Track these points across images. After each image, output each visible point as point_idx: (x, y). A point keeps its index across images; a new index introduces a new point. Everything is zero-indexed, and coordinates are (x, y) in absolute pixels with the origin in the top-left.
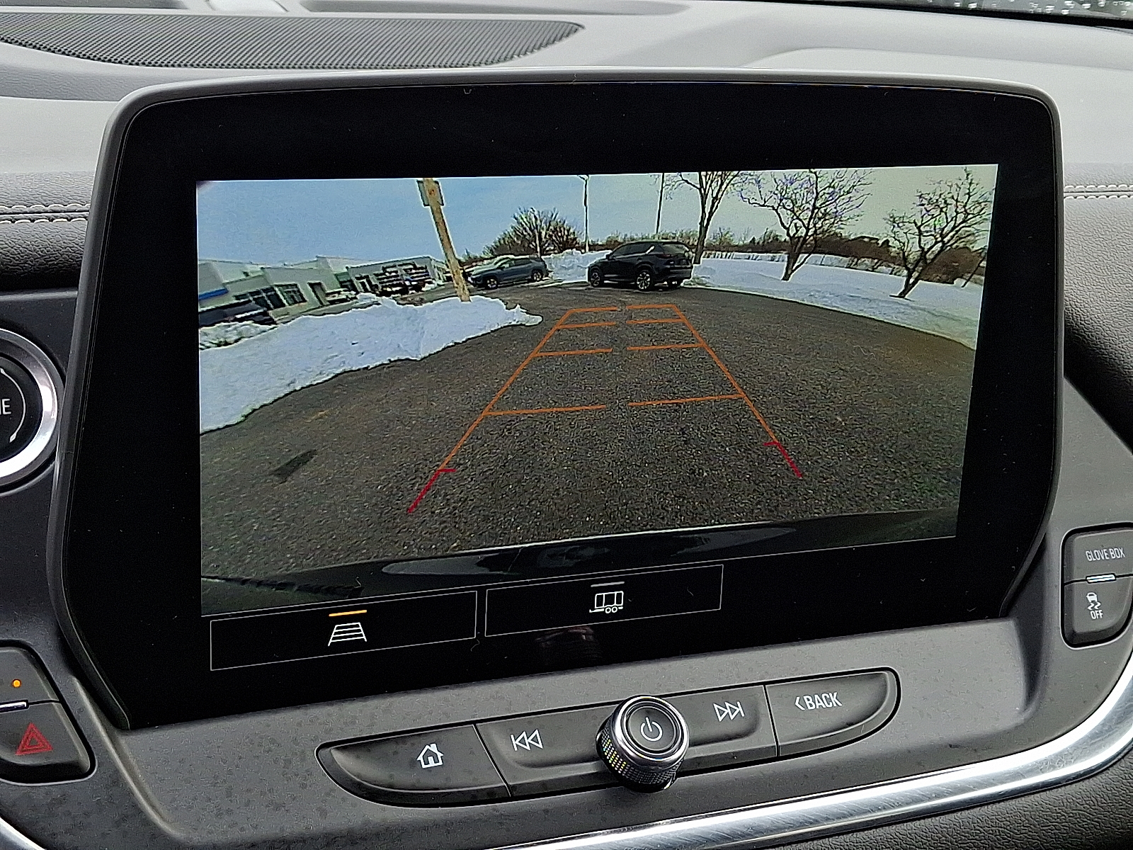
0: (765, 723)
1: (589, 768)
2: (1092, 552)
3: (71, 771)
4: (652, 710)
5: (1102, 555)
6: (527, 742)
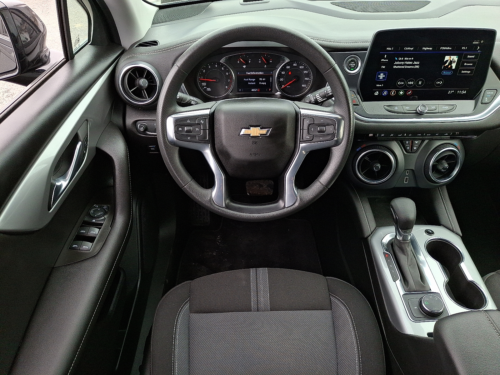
0: (438, 109)
1: (415, 112)
2: (488, 93)
3: (357, 105)
4: (424, 106)
5: (490, 93)
6: (407, 108)
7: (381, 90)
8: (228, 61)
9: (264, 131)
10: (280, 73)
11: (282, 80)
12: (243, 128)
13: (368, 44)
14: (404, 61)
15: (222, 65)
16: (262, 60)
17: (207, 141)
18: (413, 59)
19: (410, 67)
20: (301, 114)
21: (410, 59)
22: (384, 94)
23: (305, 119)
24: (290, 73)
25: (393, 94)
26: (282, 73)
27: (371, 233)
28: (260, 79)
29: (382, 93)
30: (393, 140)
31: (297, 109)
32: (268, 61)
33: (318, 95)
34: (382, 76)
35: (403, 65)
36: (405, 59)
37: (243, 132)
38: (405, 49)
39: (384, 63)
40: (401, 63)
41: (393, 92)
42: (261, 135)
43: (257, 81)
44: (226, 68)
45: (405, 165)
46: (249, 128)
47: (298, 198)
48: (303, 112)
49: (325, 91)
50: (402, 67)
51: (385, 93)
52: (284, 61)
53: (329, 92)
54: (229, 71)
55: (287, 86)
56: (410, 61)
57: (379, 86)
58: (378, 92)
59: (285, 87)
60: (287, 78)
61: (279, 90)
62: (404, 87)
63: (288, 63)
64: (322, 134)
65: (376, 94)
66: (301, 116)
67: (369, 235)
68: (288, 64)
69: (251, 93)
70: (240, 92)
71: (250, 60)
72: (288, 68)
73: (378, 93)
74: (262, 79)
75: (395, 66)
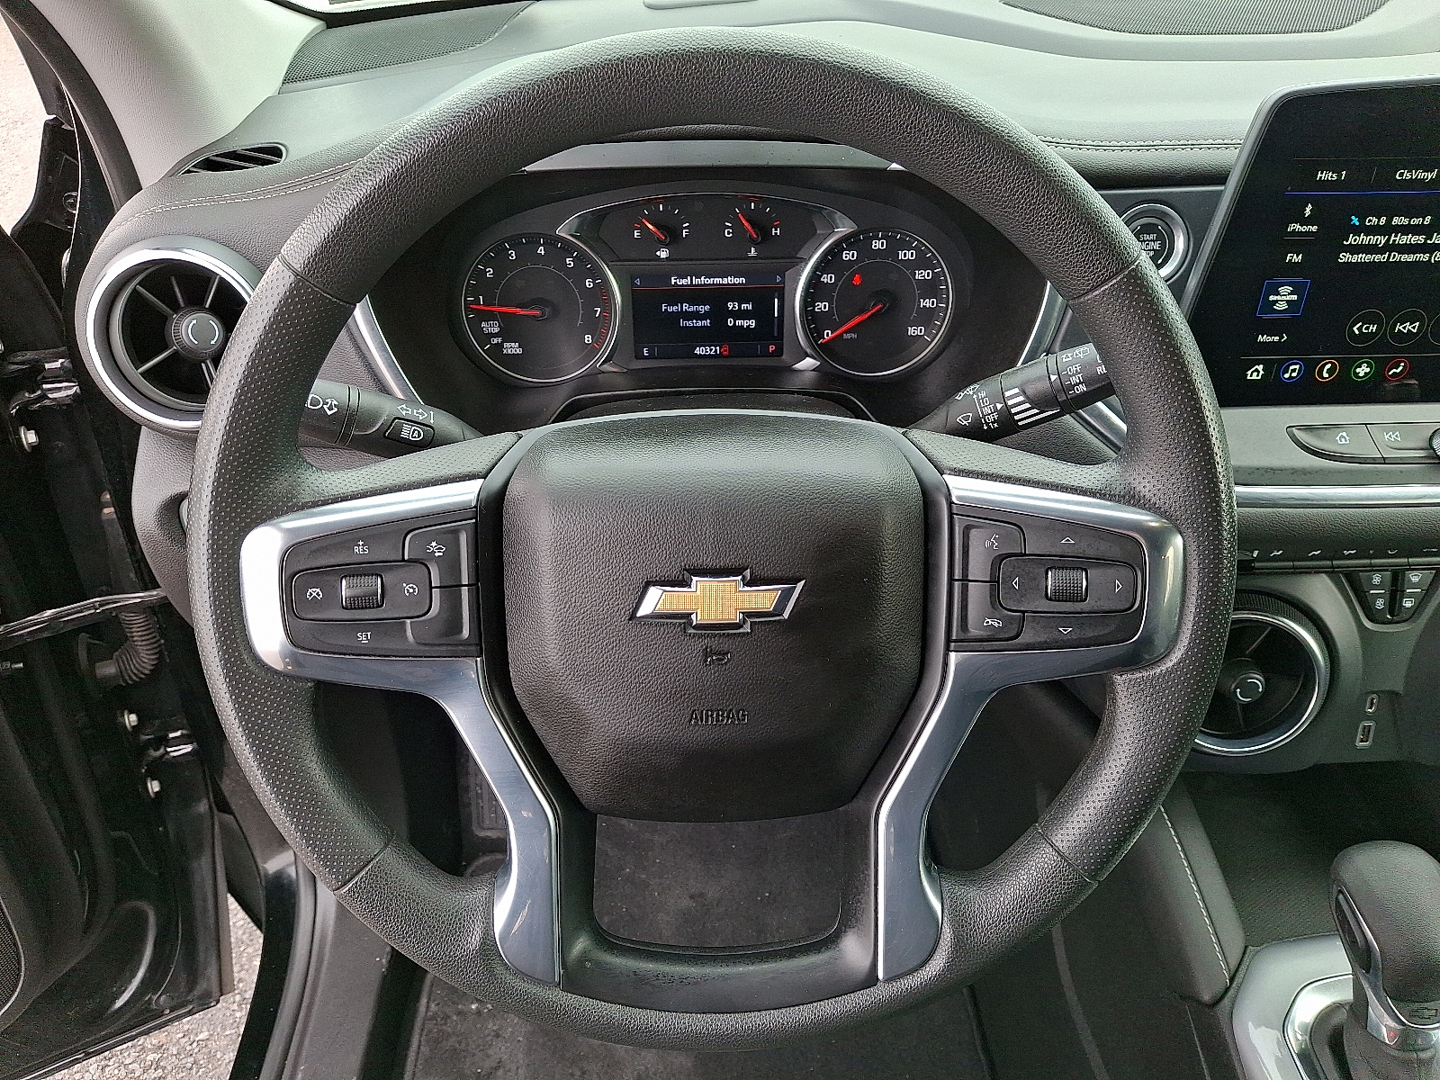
1: (1425, 453)
6: (1393, 437)
7: (1275, 358)
8: (592, 228)
9: (764, 598)
10: (814, 281)
11: (822, 306)
12: (655, 583)
13: (1234, 158)
14: (1388, 230)
15: (568, 248)
16: (737, 226)
17: (465, 643)
18: (1428, 219)
19: (1410, 258)
20: (950, 503)
21: (1416, 221)
22: (1287, 376)
23: (974, 527)
24: (857, 280)
25: (1326, 375)
26: (826, 279)
27: (1232, 980)
28: (730, 305)
29: (1278, 371)
30: (1317, 571)
31: (930, 473)
32: (764, 231)
33: (1016, 390)
34: (1283, 298)
35: (1381, 251)
36: (1396, 221)
37: (654, 600)
38: (1401, 175)
39: (1299, 243)
40: (1373, 239)
41: (1329, 366)
42: (748, 615)
43: (719, 314)
44: (581, 259)
45: (1365, 671)
46: (685, 583)
47: (947, 933)
48: (961, 488)
49: (1053, 378)
50: (1378, 258)
51: (1294, 371)
52: (832, 227)
53: (1074, 380)
54: (596, 273)
55: (846, 332)
56: (1415, 230)
57: (1270, 339)
58: (1260, 368)
59: (837, 336)
60: (847, 300)
61: (808, 351)
62: (1381, 348)
63: (846, 238)
64: (1068, 606)
65: (1255, 374)
66: (951, 515)
67: (1222, 991)
68: (848, 241)
69: (691, 363)
70: (646, 358)
71: (686, 228)
72: (849, 257)
73: (1262, 372)
74: (740, 306)
75: (1348, 255)
